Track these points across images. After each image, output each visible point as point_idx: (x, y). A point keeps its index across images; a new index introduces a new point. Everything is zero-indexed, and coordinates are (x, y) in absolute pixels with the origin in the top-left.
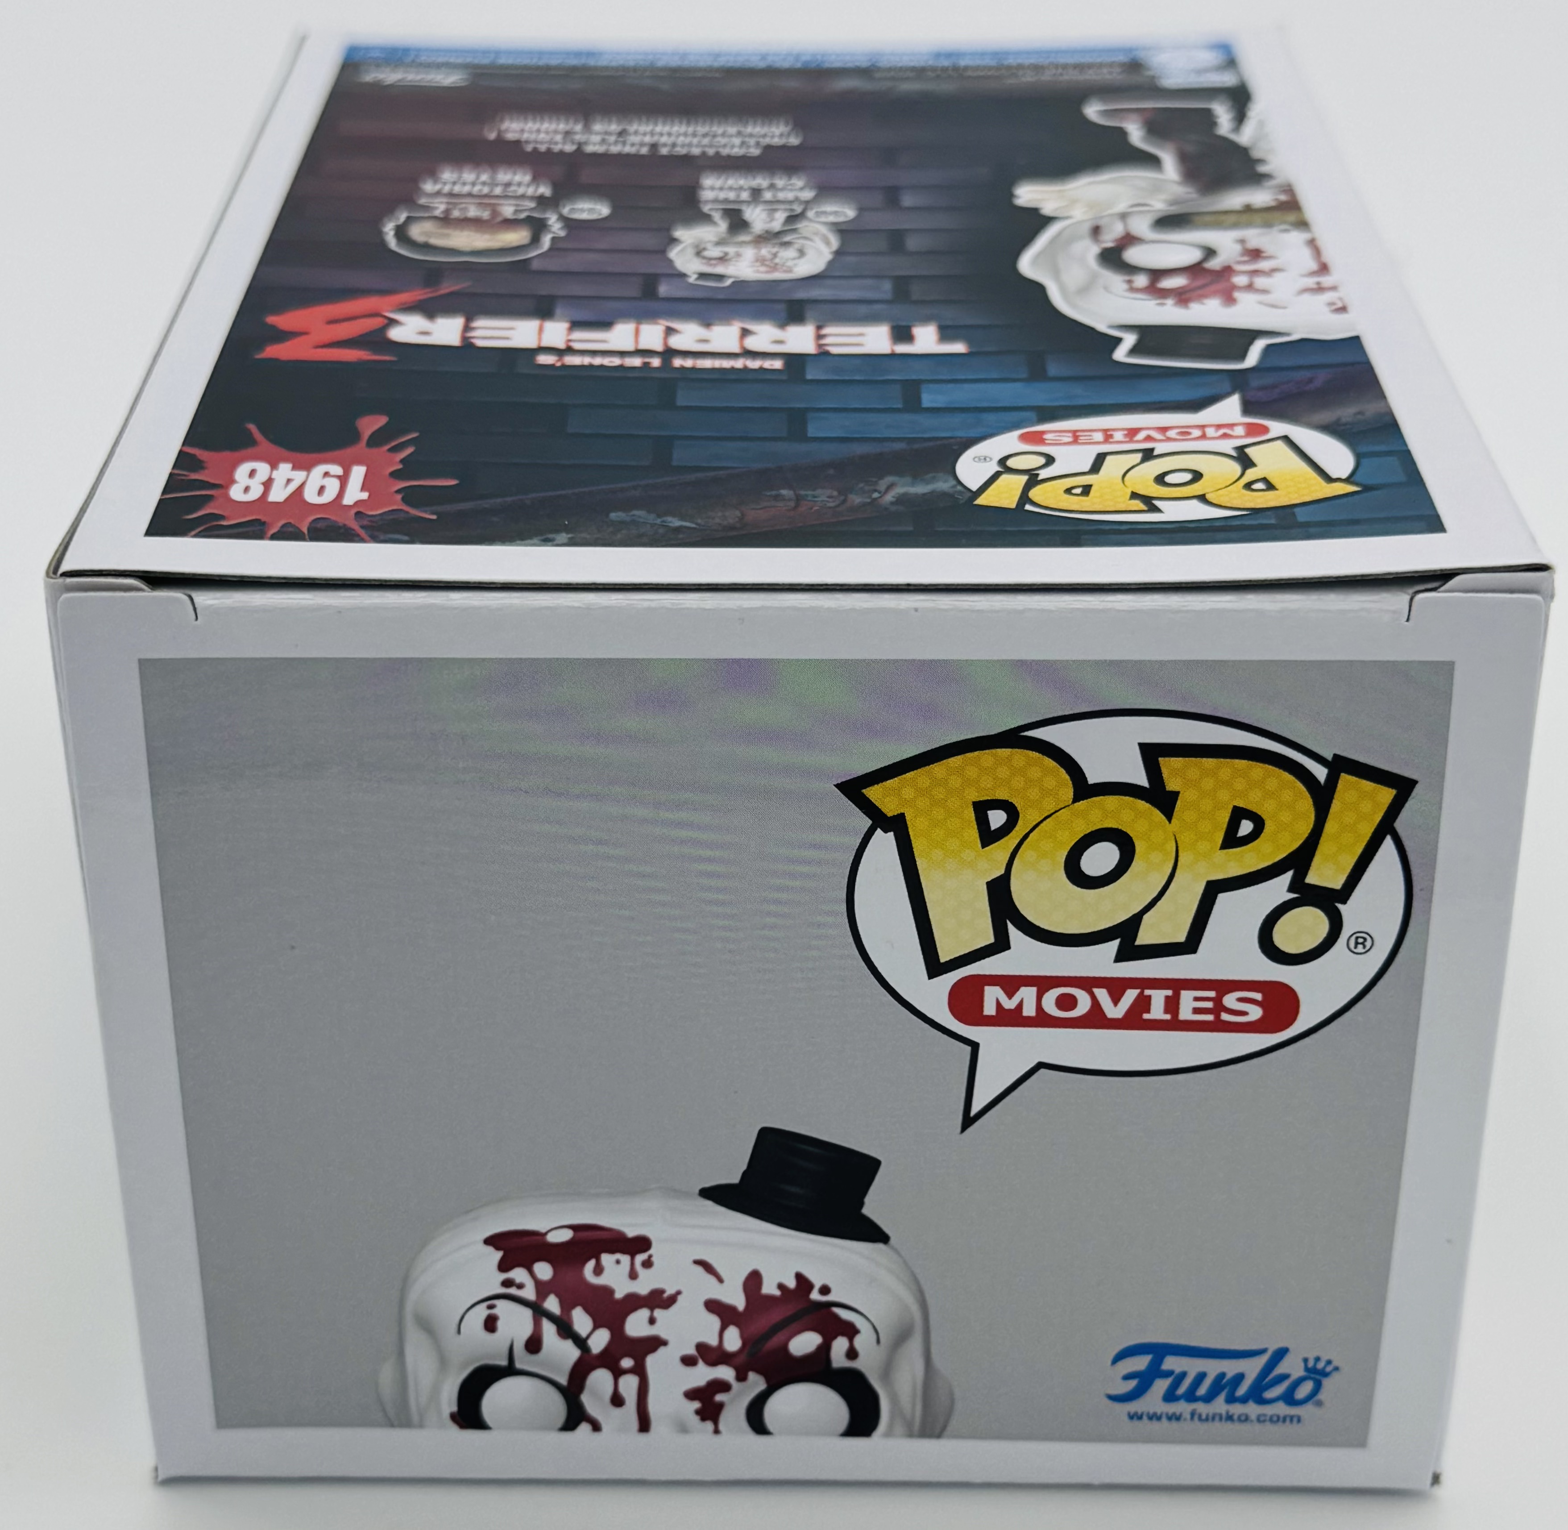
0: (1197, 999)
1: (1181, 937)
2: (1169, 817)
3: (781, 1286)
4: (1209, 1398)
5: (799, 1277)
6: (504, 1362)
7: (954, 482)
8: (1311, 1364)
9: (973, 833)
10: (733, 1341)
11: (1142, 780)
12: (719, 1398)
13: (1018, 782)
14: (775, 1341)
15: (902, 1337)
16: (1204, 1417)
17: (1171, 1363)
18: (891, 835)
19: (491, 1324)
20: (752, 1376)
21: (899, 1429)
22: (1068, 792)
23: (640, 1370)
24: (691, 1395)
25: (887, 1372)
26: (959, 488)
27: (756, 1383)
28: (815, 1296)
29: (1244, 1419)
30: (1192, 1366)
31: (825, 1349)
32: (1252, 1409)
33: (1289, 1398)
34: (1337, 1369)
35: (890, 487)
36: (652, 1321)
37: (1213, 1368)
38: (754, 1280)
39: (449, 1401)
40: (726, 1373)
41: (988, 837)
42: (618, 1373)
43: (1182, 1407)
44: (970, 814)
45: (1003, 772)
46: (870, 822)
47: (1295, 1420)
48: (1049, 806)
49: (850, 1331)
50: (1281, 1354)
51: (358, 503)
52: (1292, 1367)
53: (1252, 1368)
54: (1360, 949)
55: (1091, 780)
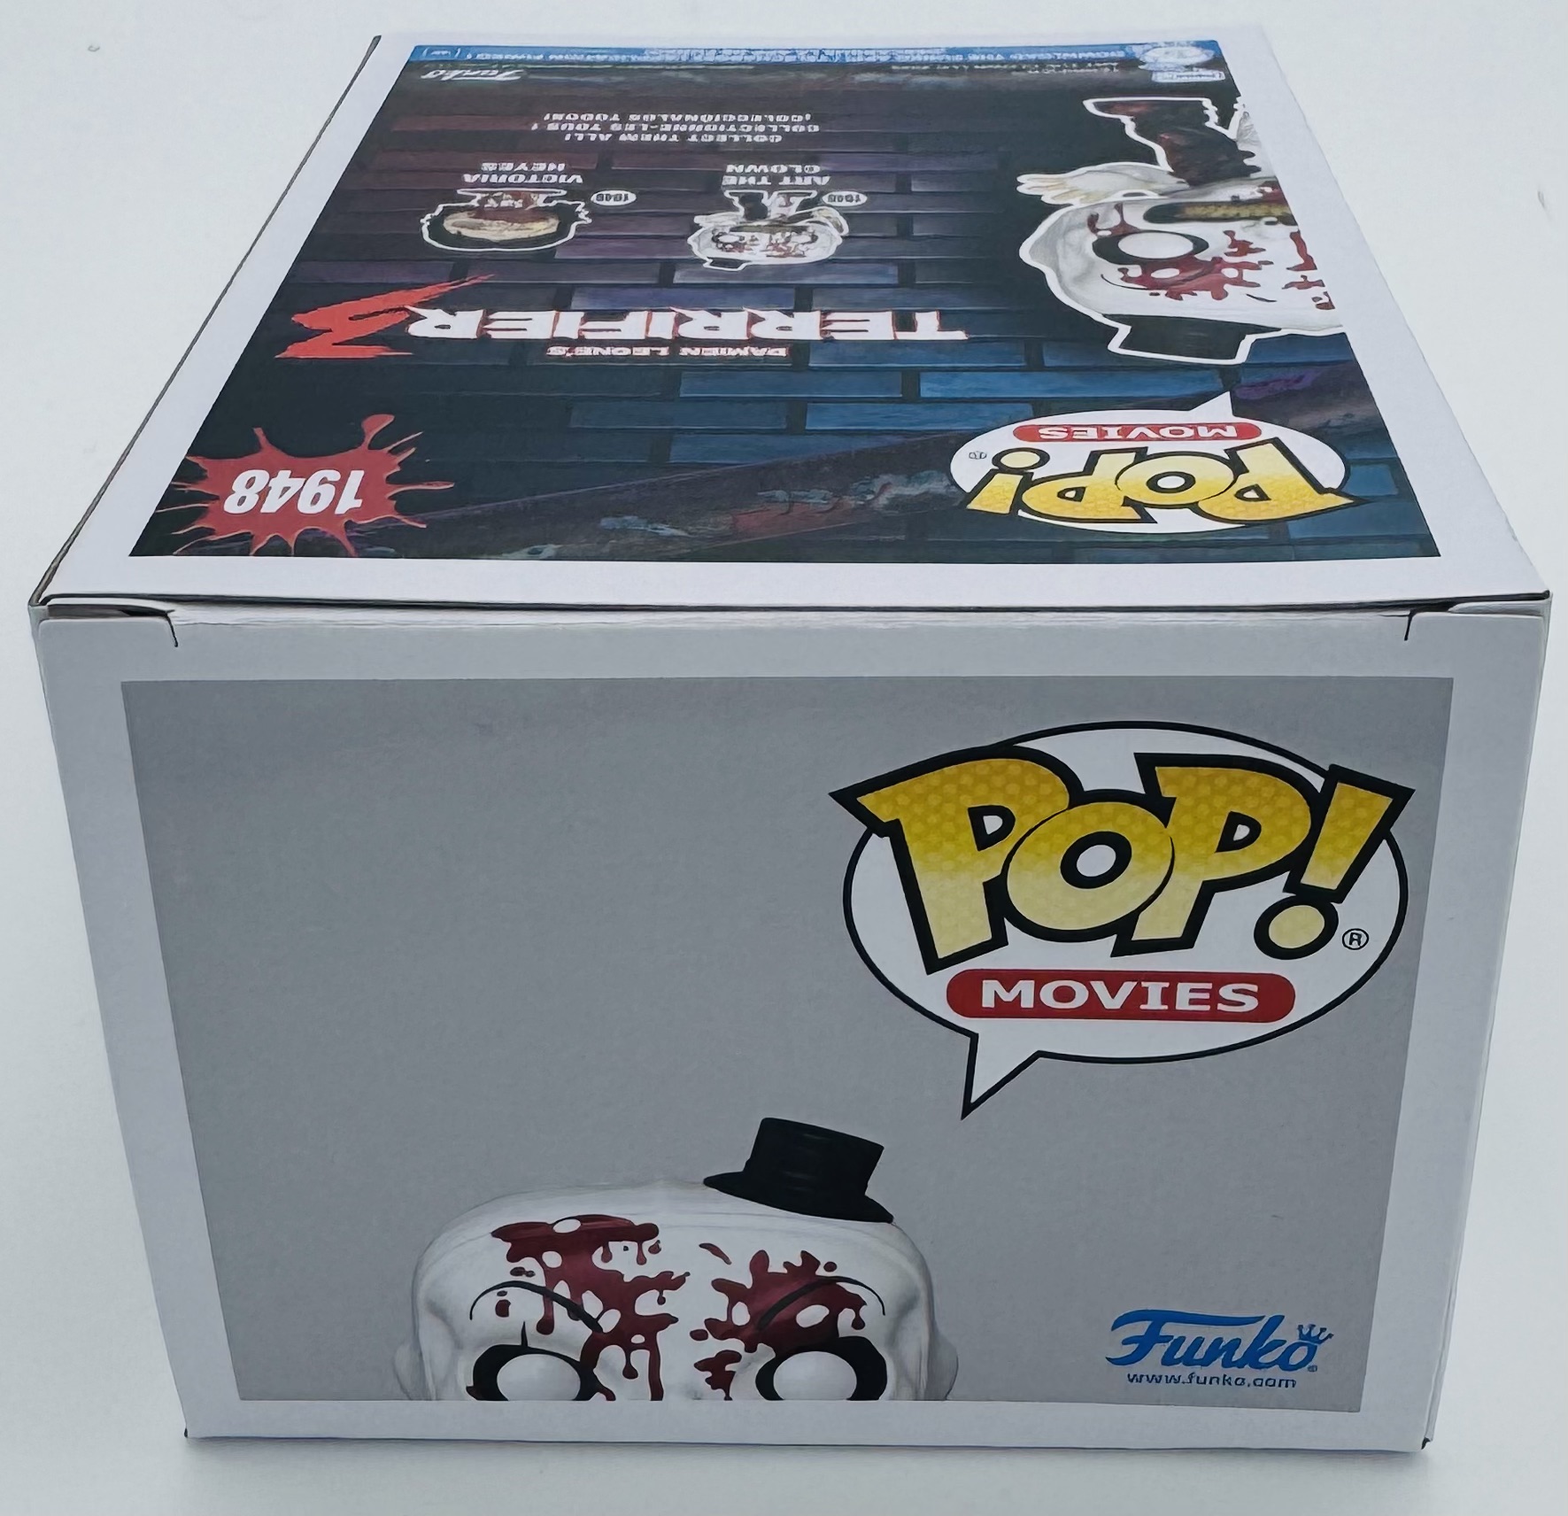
0: (1192, 991)
1: (1177, 932)
2: (1165, 821)
3: (787, 1265)
4: (1205, 1362)
5: (805, 1255)
6: (519, 1343)
7: (946, 482)
8: (1305, 1332)
9: (969, 835)
10: (741, 1315)
11: (1139, 788)
12: (729, 1368)
13: (1013, 789)
14: (783, 1314)
15: (906, 1307)
16: (1202, 1380)
17: (1169, 1329)
18: (887, 839)
19: (503, 1309)
20: (761, 1346)
21: (907, 1391)
22: (1064, 799)
23: (651, 1345)
24: (701, 1366)
25: (892, 1340)
26: (953, 489)
27: (765, 1353)
28: (821, 1272)
29: (1241, 1382)
30: (1190, 1332)
31: (831, 1320)
32: (1248, 1373)
33: (1283, 1363)
34: (1330, 1336)
35: (884, 487)
36: (661, 1301)
37: (1210, 1334)
38: (760, 1261)
39: (466, 1378)
40: (736, 1345)
41: (984, 841)
42: (629, 1348)
43: (1181, 1370)
44: (966, 820)
45: (998, 781)
46: (864, 828)
47: (1290, 1384)
48: (1046, 811)
49: (857, 1303)
50: (1276, 1321)
51: (351, 511)
52: (1286, 1333)
53: (1248, 1335)
54: (1355, 943)
55: (1087, 787)
